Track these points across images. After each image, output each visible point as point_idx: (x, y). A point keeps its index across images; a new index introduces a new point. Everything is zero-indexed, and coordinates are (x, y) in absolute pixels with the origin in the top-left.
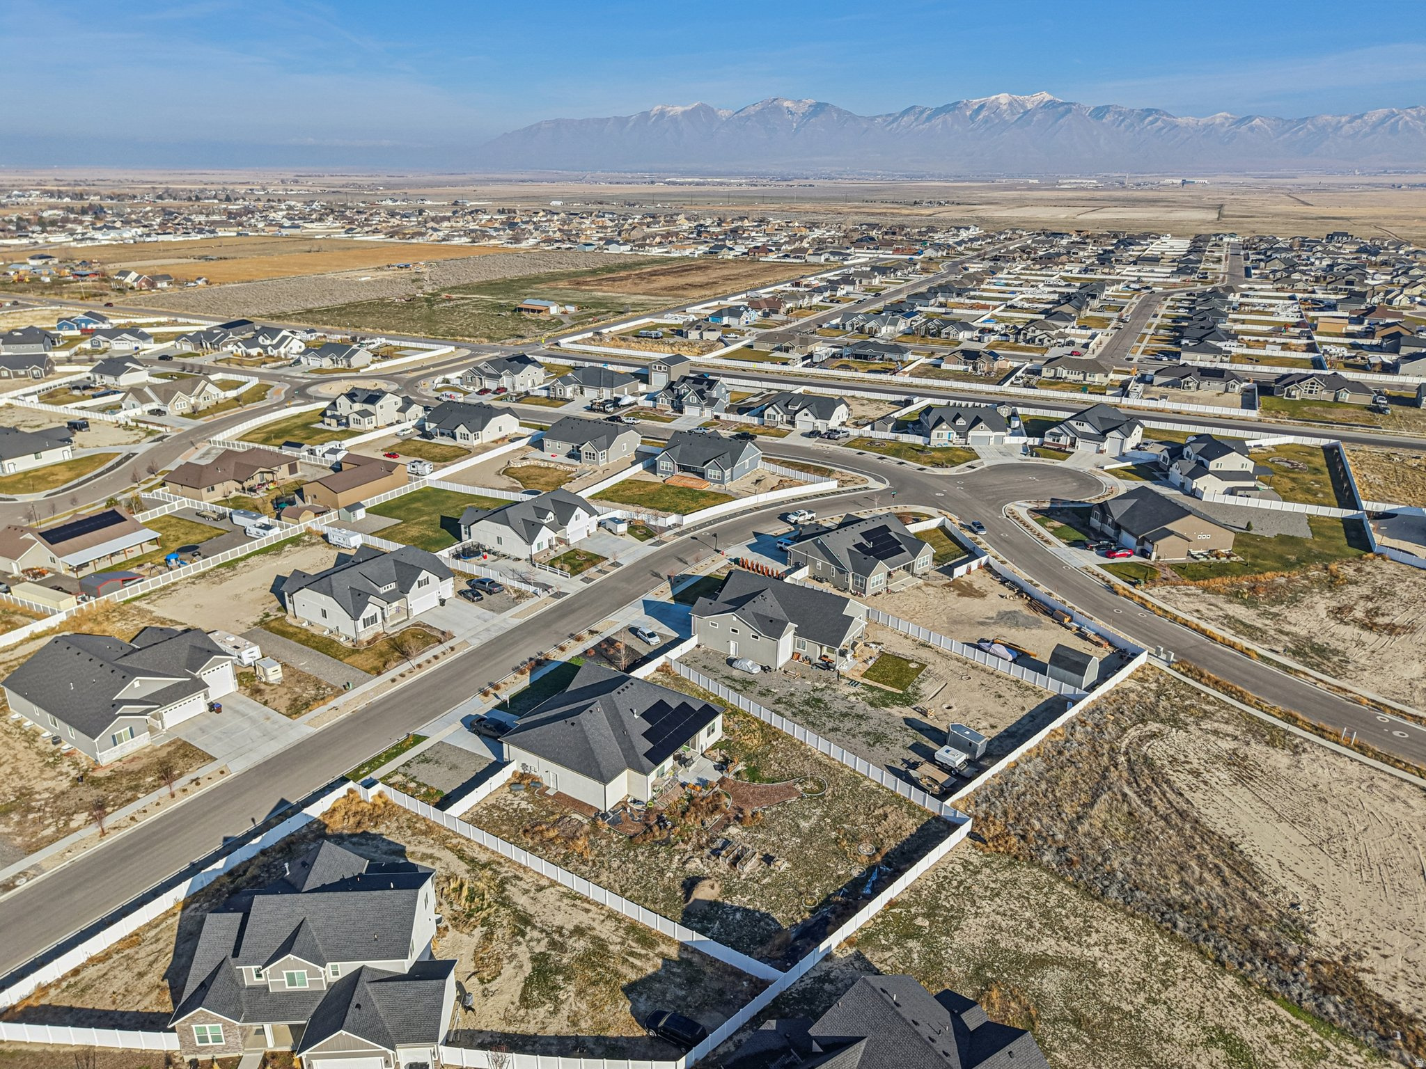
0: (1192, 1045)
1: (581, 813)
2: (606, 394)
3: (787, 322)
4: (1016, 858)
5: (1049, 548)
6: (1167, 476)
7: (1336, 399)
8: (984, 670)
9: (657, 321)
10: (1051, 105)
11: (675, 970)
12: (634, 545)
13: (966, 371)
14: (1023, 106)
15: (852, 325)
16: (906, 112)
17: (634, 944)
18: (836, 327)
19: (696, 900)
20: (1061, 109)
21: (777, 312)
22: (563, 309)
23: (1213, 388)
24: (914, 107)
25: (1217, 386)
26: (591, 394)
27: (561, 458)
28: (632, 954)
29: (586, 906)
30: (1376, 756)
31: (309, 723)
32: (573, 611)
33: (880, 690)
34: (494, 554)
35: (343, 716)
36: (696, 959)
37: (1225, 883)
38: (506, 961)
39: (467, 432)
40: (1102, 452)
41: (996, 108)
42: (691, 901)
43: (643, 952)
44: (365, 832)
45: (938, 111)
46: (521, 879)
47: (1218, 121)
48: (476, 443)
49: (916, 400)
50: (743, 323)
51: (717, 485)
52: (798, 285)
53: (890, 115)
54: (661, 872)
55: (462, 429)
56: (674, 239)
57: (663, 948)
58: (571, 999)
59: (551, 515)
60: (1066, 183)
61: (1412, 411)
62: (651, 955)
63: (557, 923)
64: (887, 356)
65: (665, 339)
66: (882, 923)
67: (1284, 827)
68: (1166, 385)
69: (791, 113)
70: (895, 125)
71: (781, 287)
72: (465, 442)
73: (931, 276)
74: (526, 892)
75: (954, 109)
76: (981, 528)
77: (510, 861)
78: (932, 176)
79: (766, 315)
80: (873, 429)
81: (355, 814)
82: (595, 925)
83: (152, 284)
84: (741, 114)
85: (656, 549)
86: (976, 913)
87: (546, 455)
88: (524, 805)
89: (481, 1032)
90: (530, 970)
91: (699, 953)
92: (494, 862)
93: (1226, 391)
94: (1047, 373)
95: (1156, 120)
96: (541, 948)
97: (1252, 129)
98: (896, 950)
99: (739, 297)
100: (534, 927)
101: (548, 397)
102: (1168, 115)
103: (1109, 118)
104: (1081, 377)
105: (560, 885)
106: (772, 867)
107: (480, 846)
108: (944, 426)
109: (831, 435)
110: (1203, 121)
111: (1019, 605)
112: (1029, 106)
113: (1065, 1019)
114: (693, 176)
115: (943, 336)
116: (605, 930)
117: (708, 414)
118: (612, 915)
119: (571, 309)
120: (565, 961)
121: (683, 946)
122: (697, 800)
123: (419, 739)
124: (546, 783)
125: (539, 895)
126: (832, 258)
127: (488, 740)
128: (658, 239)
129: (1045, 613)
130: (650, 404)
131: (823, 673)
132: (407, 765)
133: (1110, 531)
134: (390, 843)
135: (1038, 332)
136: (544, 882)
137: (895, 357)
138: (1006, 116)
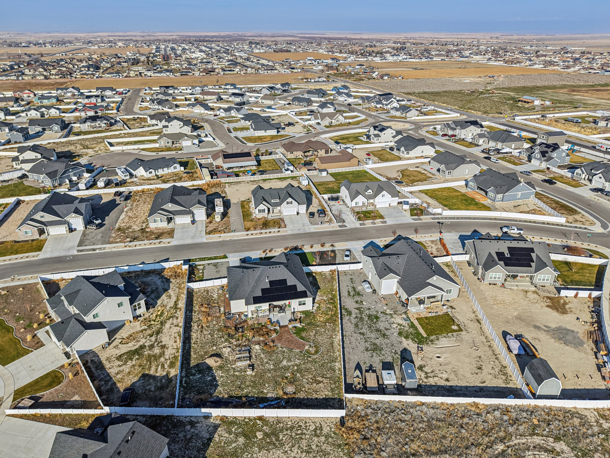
1: (224, 309)
2: (501, 145)
4: (346, 445)
17: (168, 363)
19: (205, 362)
26: (493, 144)
28: (163, 365)
29: (178, 340)
32: (339, 234)
33: (416, 329)
34: (344, 202)
36: (174, 382)
38: (135, 341)
42: (203, 361)
43: (166, 367)
46: (177, 319)
48: (407, 156)
51: (491, 202)
54: (214, 345)
57: (173, 370)
58: (128, 366)
59: (370, 191)
62: (166, 370)
63: (163, 340)
65: (582, 124)
66: (246, 422)
81: (174, 272)
82: (170, 348)
83: (382, 77)
85: (413, 221)
86: (286, 452)
87: (429, 168)
88: (215, 295)
89: (98, 356)
90: (135, 349)
92: (180, 309)
98: (231, 436)
100: (157, 336)
101: (470, 143)
106: (247, 370)
116: (169, 352)
118: (179, 348)
119: (548, 103)
120: (146, 353)
122: (264, 328)
129: (595, 341)
130: (517, 154)
131: (399, 307)
132: (209, 264)
134: (169, 286)
136: (180, 324)
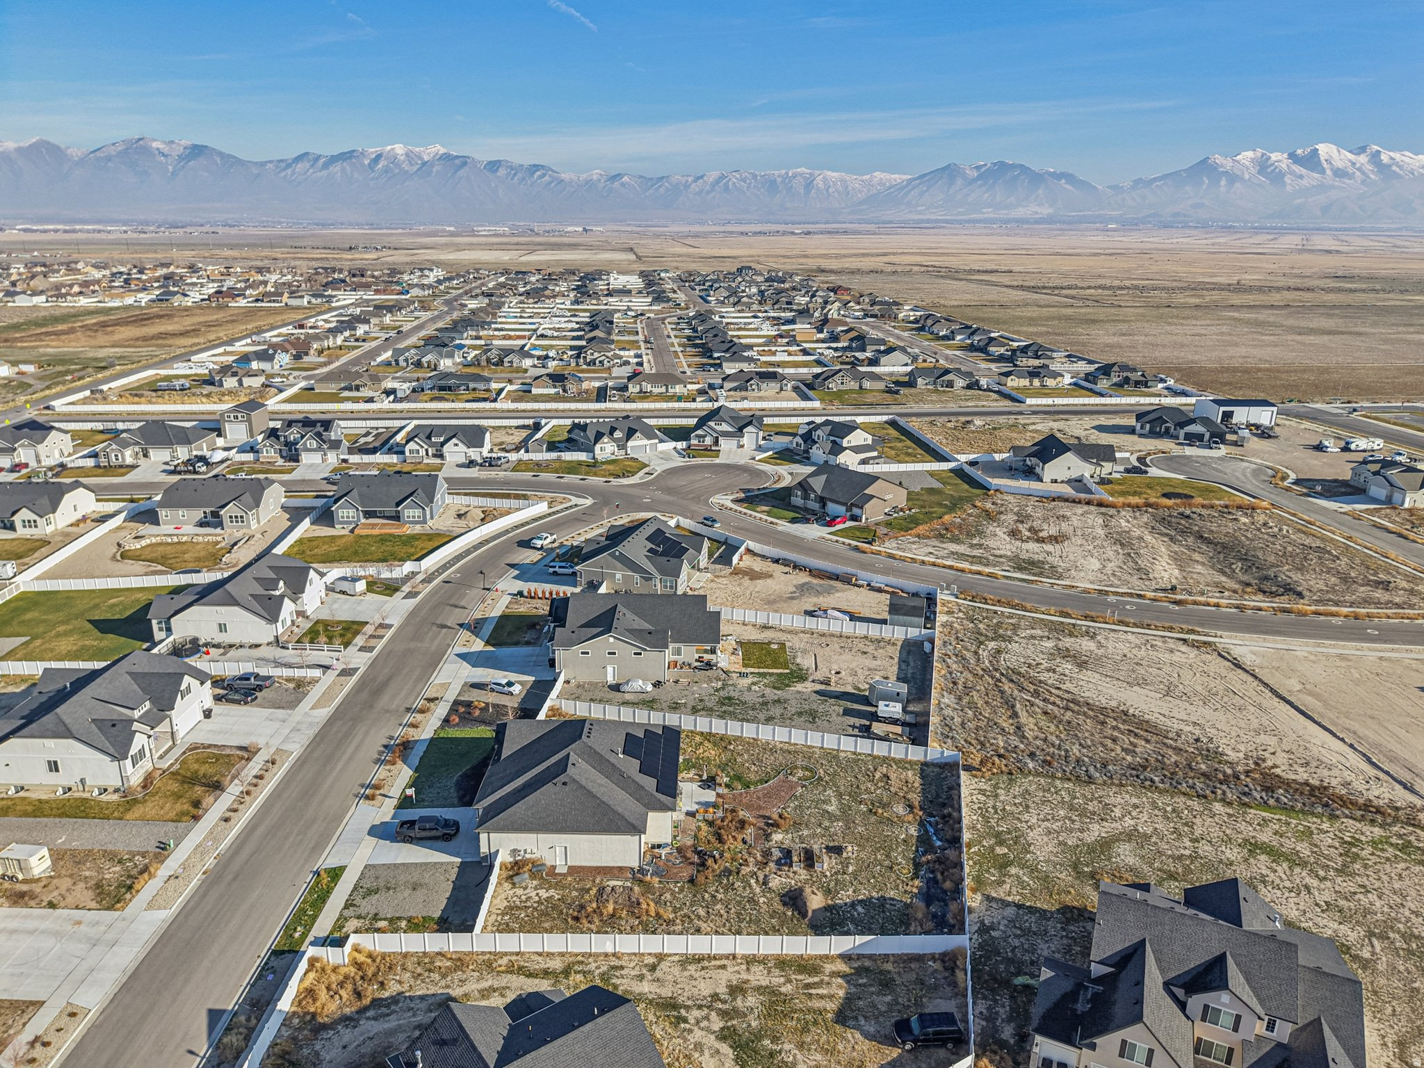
0: (1246, 860)
1: (617, 878)
2: (183, 453)
3: (329, 363)
4: (1010, 773)
5: (780, 528)
6: (808, 458)
7: (861, 387)
8: (832, 635)
9: (163, 372)
10: (446, 158)
11: (861, 981)
12: (386, 602)
13: (558, 393)
14: (420, 158)
15: (406, 360)
16: (299, 159)
17: (799, 977)
18: (388, 364)
19: (814, 911)
20: (457, 162)
21: (307, 354)
22: (16, 369)
23: (771, 388)
24: (307, 154)
25: (773, 386)
26: (159, 456)
27: (189, 529)
28: (808, 986)
29: (718, 963)
30: (1135, 625)
31: (151, 906)
33: (771, 674)
34: (217, 646)
35: (195, 883)
36: (867, 963)
37: (1147, 741)
38: (696, 1055)
39: (33, 517)
40: (742, 446)
41: (394, 159)
42: (810, 914)
43: (816, 979)
44: (374, 1000)
45: (334, 159)
46: (622, 968)
47: (595, 177)
48: (54, 530)
49: (543, 422)
50: (277, 367)
51: (418, 527)
52: (301, 327)
53: (282, 161)
54: (752, 900)
55: (25, 514)
56: (97, 287)
57: (828, 968)
58: (799, 1056)
59: (281, 583)
60: (484, 229)
61: (913, 390)
62: (826, 979)
63: (706, 992)
64: (472, 385)
65: (194, 390)
66: (975, 864)
67: (1136, 688)
68: (735, 389)
69: (163, 155)
70: (289, 171)
71: (284, 330)
72: (33, 531)
73: (436, 313)
74: (641, 977)
75: (351, 157)
76: (714, 521)
77: (590, 955)
78: (342, 224)
79: (297, 357)
80: (527, 451)
81: (341, 984)
82: (744, 976)
84: (98, 154)
85: (414, 600)
86: (1029, 827)
87: (166, 528)
88: (544, 894)
90: (730, 1051)
91: (864, 956)
92: (574, 963)
93: (781, 389)
94: (633, 389)
95: (544, 175)
96: (717, 1024)
97: (623, 185)
98: (1008, 881)
99: (244, 342)
100: (688, 1008)
101: (98, 466)
102: (554, 171)
103: (502, 172)
104: (663, 390)
105: (670, 955)
106: (845, 855)
107: (540, 954)
108: (605, 439)
109: (490, 463)
110: (583, 177)
111: (803, 578)
112: (426, 158)
113: (1164, 879)
114: (48, 223)
115: (506, 364)
116: (758, 976)
117: (332, 458)
118: (751, 961)
119: (30, 369)
120: (754, 1024)
121: (846, 957)
122: (719, 822)
123: (336, 874)
124: (549, 863)
125: (658, 974)
126: (313, 301)
127: (429, 843)
128: (76, 289)
129: (831, 579)
130: (249, 457)
131: (709, 673)
132: (349, 904)
133: (815, 506)
134: (422, 998)
135: (596, 355)
136: (651, 960)
137: (481, 386)
138: (405, 166)
